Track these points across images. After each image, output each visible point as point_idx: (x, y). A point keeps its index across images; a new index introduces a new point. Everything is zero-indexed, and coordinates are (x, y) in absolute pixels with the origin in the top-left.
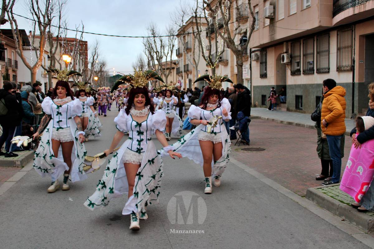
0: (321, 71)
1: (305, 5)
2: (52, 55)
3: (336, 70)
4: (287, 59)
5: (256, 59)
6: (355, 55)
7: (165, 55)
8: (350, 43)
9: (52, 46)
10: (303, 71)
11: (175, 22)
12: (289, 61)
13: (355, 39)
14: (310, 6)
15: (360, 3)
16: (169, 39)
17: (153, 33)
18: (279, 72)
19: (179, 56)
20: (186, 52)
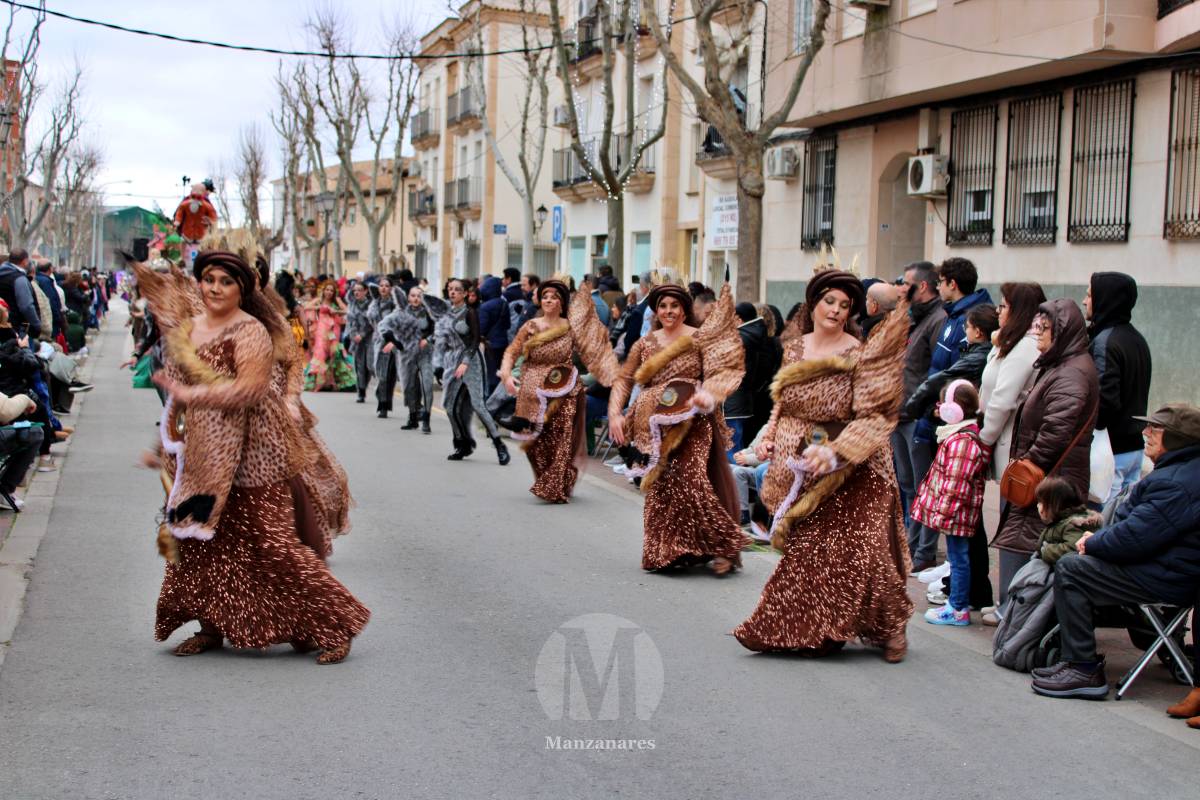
0: (1091, 232)
3: (1162, 233)
4: (933, 178)
10: (1006, 231)
12: (943, 188)
16: (391, 69)
17: (329, 39)
18: (887, 229)
19: (425, 142)
20: (456, 128)
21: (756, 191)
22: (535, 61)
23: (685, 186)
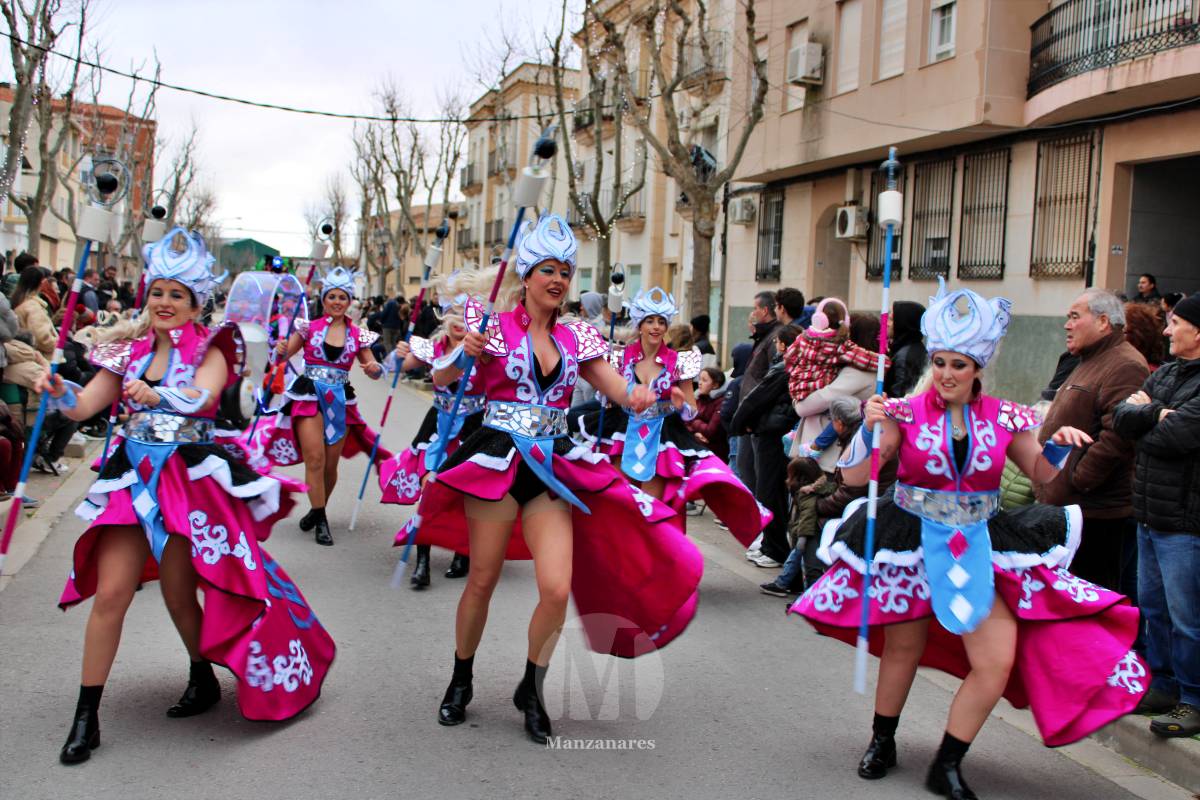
0: (975, 271)
1: (935, 49)
3: (1028, 273)
4: (856, 224)
5: (745, 218)
6: (1098, 226)
7: (426, 186)
8: (1080, 186)
10: (911, 269)
11: (478, 77)
12: (863, 233)
13: (1099, 174)
14: (952, 54)
15: (1132, 55)
16: (442, 131)
17: (392, 106)
18: (823, 266)
19: (471, 190)
20: (494, 179)
21: (708, 233)
22: (548, 125)
23: (669, 229)
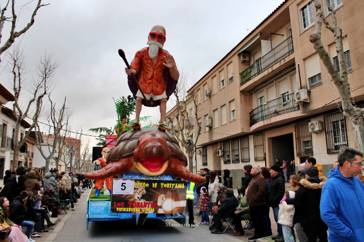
0: (244, 161)
1: (232, 119)
2: (60, 149)
3: (254, 160)
4: (221, 153)
5: (199, 153)
6: (266, 150)
8: (262, 143)
9: (60, 143)
10: (232, 161)
13: (265, 140)
14: (236, 119)
15: (267, 118)
18: (215, 162)
21: (191, 157)
